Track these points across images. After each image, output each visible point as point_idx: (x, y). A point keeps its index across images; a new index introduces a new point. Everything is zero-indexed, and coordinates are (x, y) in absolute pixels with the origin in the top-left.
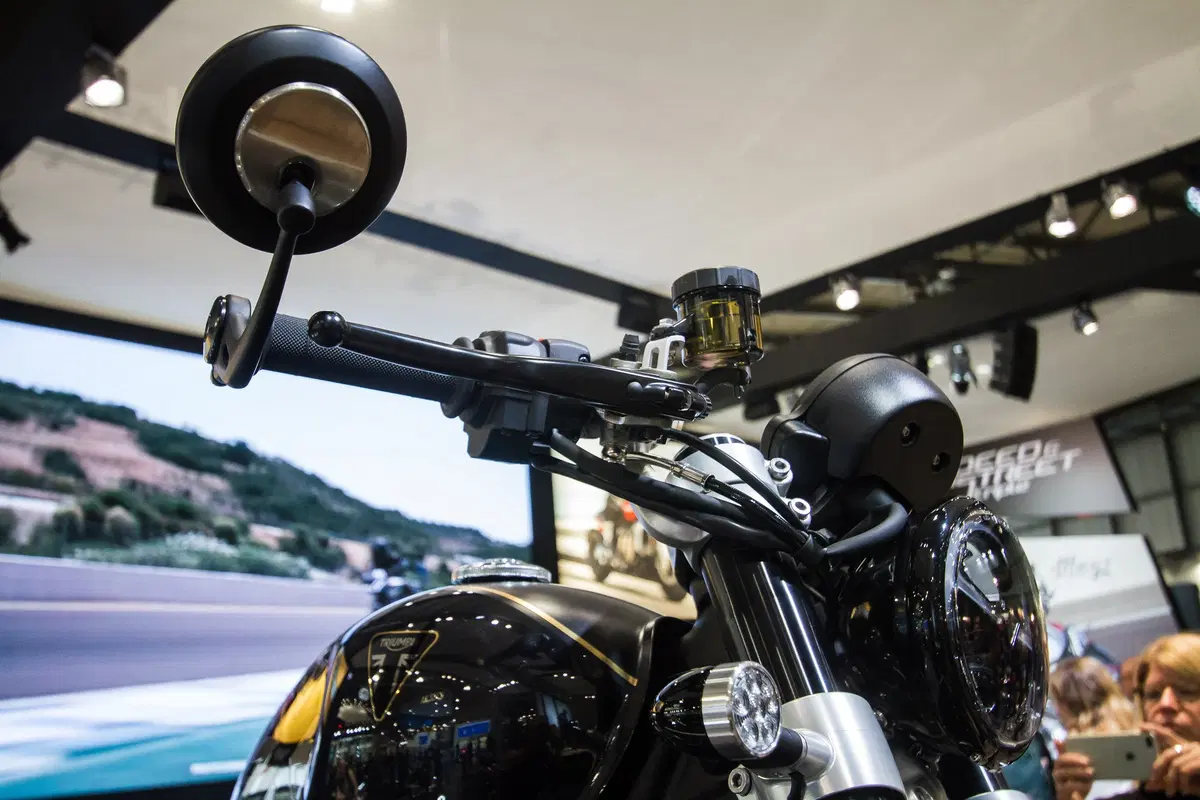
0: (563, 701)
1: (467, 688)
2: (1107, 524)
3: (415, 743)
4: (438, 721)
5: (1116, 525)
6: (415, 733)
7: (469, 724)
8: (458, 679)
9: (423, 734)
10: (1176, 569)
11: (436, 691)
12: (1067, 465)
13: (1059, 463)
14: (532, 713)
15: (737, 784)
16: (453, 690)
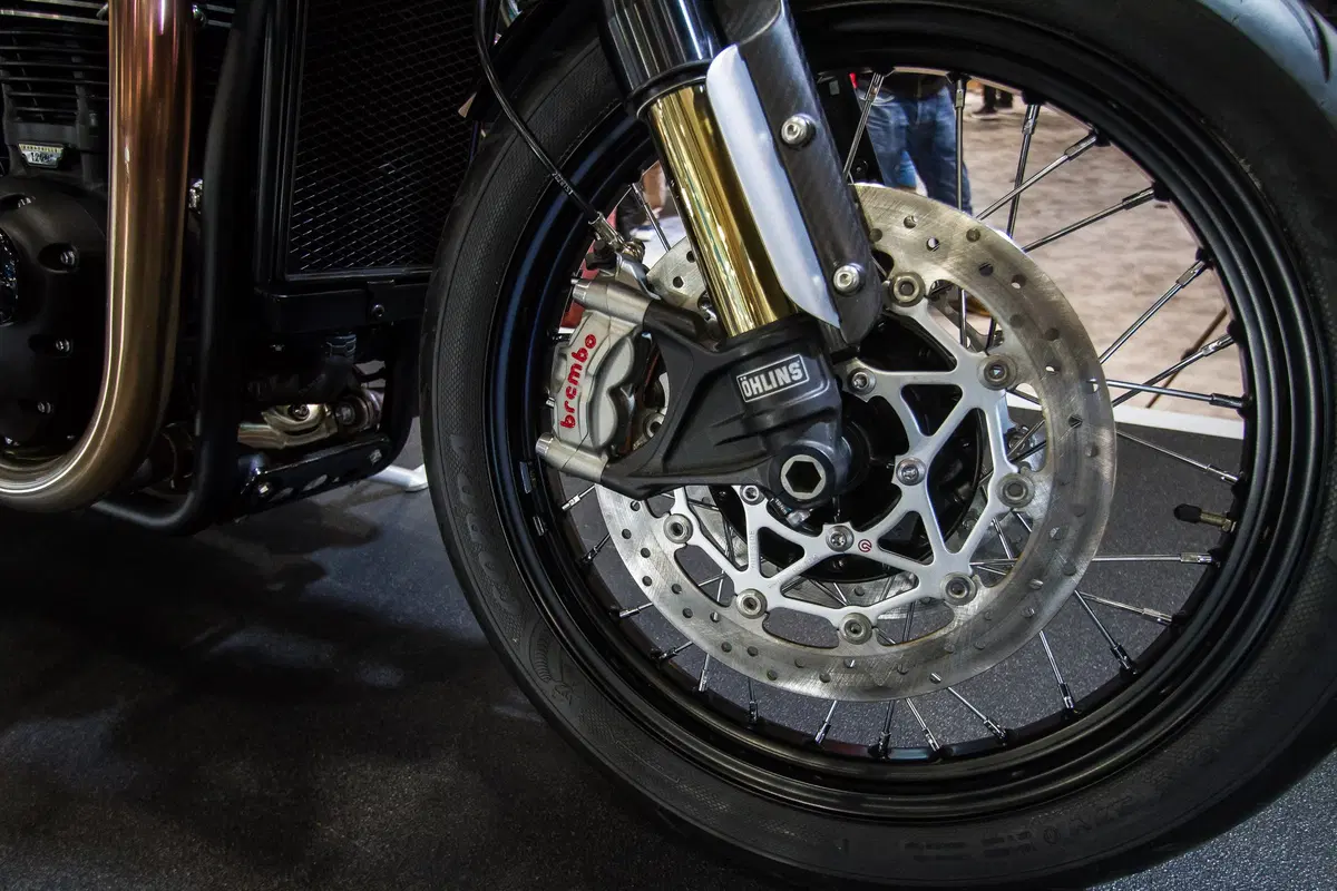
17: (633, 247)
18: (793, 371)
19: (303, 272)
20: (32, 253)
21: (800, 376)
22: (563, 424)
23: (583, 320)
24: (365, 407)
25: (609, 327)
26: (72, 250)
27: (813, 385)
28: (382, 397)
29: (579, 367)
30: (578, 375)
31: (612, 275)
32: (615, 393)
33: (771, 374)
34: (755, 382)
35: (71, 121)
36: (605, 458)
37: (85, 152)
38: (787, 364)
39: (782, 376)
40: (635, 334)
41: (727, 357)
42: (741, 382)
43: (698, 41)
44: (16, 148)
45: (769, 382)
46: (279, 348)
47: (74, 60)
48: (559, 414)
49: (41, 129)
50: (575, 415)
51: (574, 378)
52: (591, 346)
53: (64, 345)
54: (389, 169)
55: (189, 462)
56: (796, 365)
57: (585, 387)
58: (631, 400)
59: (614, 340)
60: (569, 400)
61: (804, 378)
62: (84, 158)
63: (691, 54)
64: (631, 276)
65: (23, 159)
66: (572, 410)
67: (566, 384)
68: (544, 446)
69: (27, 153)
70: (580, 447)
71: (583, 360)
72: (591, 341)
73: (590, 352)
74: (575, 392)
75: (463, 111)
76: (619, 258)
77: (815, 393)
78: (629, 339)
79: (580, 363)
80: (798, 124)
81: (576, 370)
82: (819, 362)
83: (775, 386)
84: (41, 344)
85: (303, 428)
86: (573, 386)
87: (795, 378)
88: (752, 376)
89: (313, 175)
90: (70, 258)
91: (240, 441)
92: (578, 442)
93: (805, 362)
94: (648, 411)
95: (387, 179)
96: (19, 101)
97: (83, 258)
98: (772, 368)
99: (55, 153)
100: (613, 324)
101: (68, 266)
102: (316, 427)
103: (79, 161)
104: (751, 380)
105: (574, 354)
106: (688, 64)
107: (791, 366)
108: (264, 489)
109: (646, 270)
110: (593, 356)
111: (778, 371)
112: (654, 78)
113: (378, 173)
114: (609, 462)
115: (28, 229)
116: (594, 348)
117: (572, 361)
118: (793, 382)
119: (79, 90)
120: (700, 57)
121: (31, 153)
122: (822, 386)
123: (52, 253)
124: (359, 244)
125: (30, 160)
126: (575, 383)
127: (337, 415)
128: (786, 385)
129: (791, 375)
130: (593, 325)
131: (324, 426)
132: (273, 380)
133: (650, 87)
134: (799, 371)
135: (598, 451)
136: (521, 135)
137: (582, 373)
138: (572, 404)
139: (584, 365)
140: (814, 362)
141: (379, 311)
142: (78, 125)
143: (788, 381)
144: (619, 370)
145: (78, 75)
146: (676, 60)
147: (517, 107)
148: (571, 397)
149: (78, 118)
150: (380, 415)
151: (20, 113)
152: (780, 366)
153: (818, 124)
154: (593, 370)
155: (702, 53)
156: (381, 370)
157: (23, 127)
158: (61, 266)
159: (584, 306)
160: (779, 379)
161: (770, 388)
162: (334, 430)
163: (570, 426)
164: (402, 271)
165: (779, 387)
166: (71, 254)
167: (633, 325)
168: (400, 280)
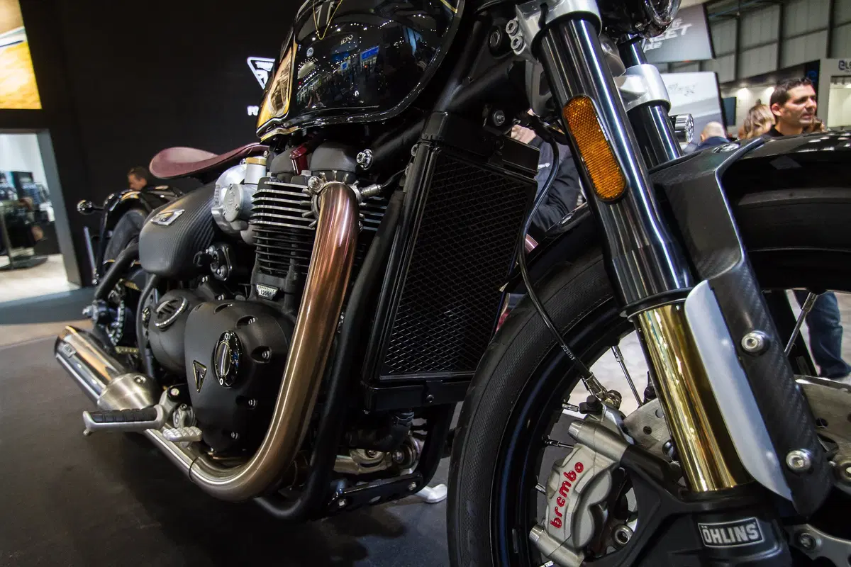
0: (419, 32)
1: (366, 29)
2: (697, 66)
3: (340, 70)
4: (351, 53)
5: (701, 66)
6: (340, 63)
7: (367, 51)
8: (360, 24)
9: (344, 63)
10: (727, 92)
11: (348, 35)
12: (683, 33)
13: (678, 32)
14: (401, 40)
15: (510, 29)
16: (357, 31)
17: (613, 398)
18: (749, 532)
19: (390, 374)
20: (249, 350)
21: (756, 536)
22: (553, 523)
23: (575, 450)
24: (411, 453)
25: (595, 459)
26: (269, 350)
27: (767, 546)
28: (422, 444)
29: (570, 485)
30: (567, 490)
31: (599, 420)
32: (594, 508)
33: (730, 530)
34: (715, 533)
35: (284, 276)
36: (582, 557)
37: (287, 293)
38: (745, 524)
39: (741, 534)
40: (613, 468)
41: (690, 507)
42: (702, 529)
43: (677, 277)
44: (255, 286)
45: (728, 537)
46: (367, 413)
47: (293, 245)
48: (550, 514)
49: (270, 278)
50: (562, 519)
51: (564, 491)
52: (579, 471)
53: (252, 403)
54: (450, 314)
55: (303, 477)
56: (753, 526)
57: (572, 502)
58: (605, 513)
59: (598, 470)
60: (559, 508)
61: (760, 538)
62: (286, 296)
63: (672, 285)
64: (612, 422)
65: (256, 293)
66: (560, 515)
67: (558, 494)
68: (535, 534)
69: (260, 291)
70: (564, 544)
71: (572, 480)
72: (579, 467)
73: (579, 475)
74: (564, 502)
75: (502, 289)
76: (605, 408)
77: (770, 554)
78: (609, 472)
79: (570, 482)
80: (756, 338)
81: (566, 486)
82: (773, 527)
83: (734, 540)
84: (241, 400)
85: (372, 462)
86: (562, 497)
87: (752, 537)
88: (714, 527)
89: (406, 318)
90: (267, 355)
91: (335, 470)
92: (563, 540)
93: (760, 524)
94: (617, 522)
95: (448, 319)
96: (262, 263)
97: (273, 356)
98: (732, 526)
99: (273, 291)
100: (597, 458)
101: (265, 360)
102: (380, 462)
103: (283, 297)
104: (712, 531)
105: (565, 474)
106: (668, 291)
107: (749, 527)
108: (342, 504)
109: (623, 417)
110: (580, 479)
111: (736, 529)
112: (643, 300)
113: (444, 316)
114: (585, 560)
115: (250, 336)
116: (582, 473)
117: (564, 479)
118: (750, 541)
119: (292, 261)
120: (678, 286)
121: (261, 290)
122: (775, 548)
123: (259, 351)
124: (426, 358)
125: (260, 294)
126: (565, 495)
127: (394, 456)
128: (743, 542)
129: (748, 534)
130: (582, 455)
131: (384, 461)
132: (360, 432)
133: (640, 304)
134: (755, 532)
135: (577, 550)
136: (539, 314)
137: (571, 489)
138: (561, 510)
139: (573, 484)
140: (769, 525)
141: (431, 399)
142: (287, 279)
143: (745, 539)
144: (599, 493)
145: (292, 253)
146: (660, 288)
147: (537, 291)
148: (561, 505)
149: (288, 276)
150: (419, 456)
151: (261, 269)
152: (738, 525)
153: (772, 338)
154: (579, 489)
155: (680, 284)
156: (424, 424)
157: (261, 276)
158: (262, 359)
159: (577, 440)
160: (738, 537)
161: (729, 541)
162: (390, 465)
163: (558, 526)
164: (448, 374)
165: (737, 543)
166: (268, 354)
167: (612, 462)
168: (445, 380)
